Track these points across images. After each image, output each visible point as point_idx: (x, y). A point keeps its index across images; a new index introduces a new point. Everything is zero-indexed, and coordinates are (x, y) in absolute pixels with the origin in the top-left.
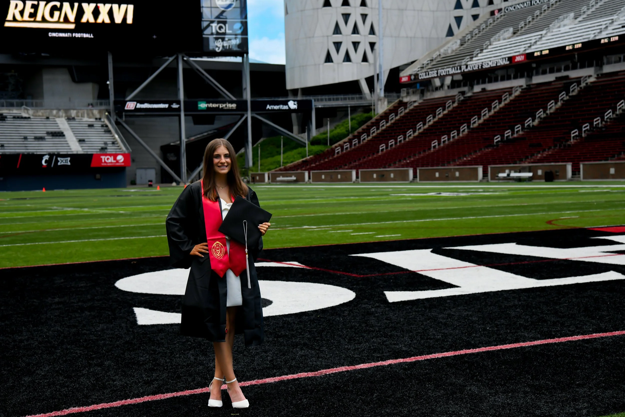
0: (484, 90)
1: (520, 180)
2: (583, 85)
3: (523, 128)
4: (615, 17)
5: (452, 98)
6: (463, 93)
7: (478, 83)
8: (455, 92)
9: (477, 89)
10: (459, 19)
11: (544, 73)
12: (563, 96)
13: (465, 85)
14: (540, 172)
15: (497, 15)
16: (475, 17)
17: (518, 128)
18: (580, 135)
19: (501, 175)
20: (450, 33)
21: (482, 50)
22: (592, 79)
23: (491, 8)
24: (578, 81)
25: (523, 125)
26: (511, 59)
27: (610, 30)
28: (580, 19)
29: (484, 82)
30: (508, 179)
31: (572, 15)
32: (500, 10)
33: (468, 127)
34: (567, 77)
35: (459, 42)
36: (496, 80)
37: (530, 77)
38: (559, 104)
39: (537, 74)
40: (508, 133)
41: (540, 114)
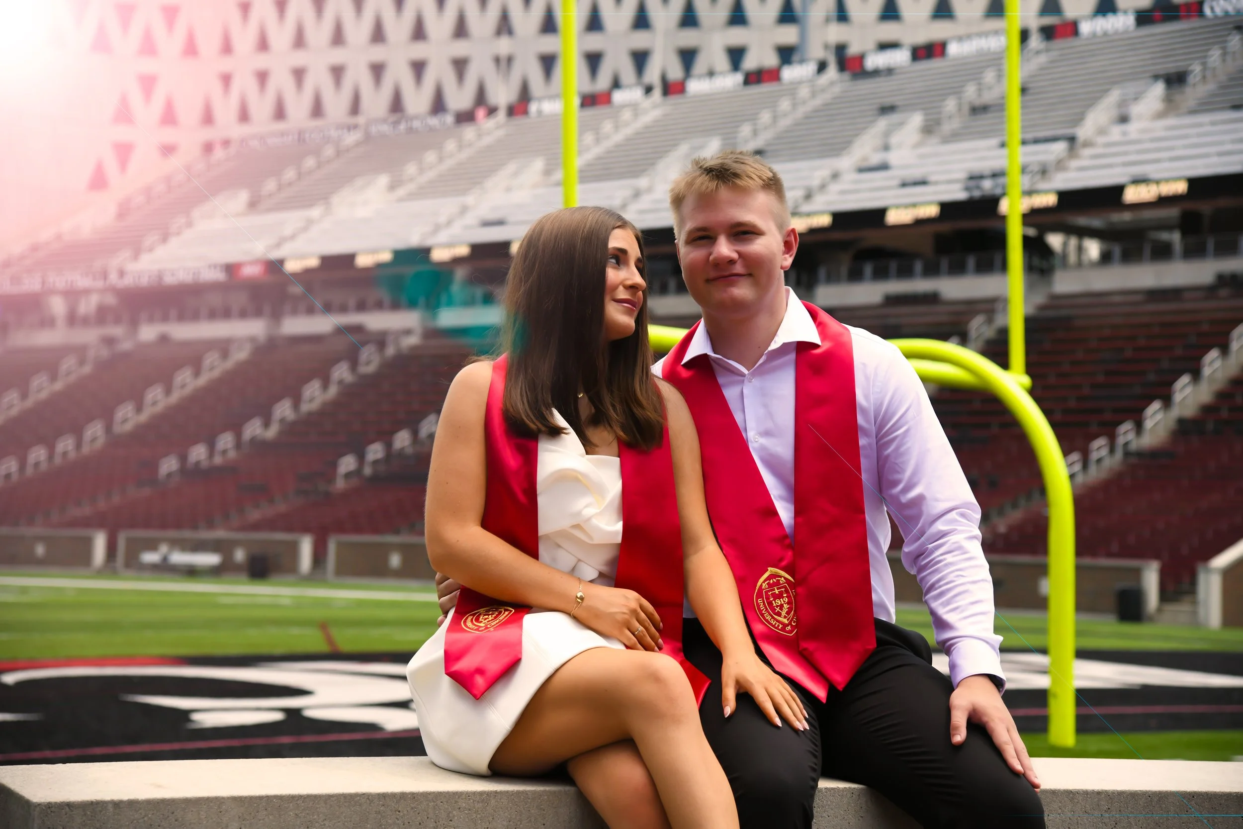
0: (164, 339)
1: (191, 572)
2: (390, 351)
3: (238, 445)
4: (470, 200)
5: (80, 351)
6: (110, 341)
7: (151, 320)
8: (89, 336)
9: (148, 333)
10: (124, 151)
11: (310, 311)
12: (342, 372)
13: (117, 321)
14: (240, 555)
15: (219, 153)
16: (168, 150)
17: (226, 441)
18: (358, 472)
19: (150, 557)
20: (99, 181)
21: (165, 239)
22: (413, 340)
23: (207, 134)
24: (381, 340)
25: (238, 435)
26: (231, 269)
27: (456, 230)
28: (401, 192)
29: (165, 319)
30: (165, 569)
31: (383, 180)
32: (226, 143)
33: (108, 429)
34: (358, 329)
35: (112, 210)
36: (195, 316)
37: (276, 316)
38: (333, 391)
39: (295, 312)
40: (198, 453)
41: (284, 410)
